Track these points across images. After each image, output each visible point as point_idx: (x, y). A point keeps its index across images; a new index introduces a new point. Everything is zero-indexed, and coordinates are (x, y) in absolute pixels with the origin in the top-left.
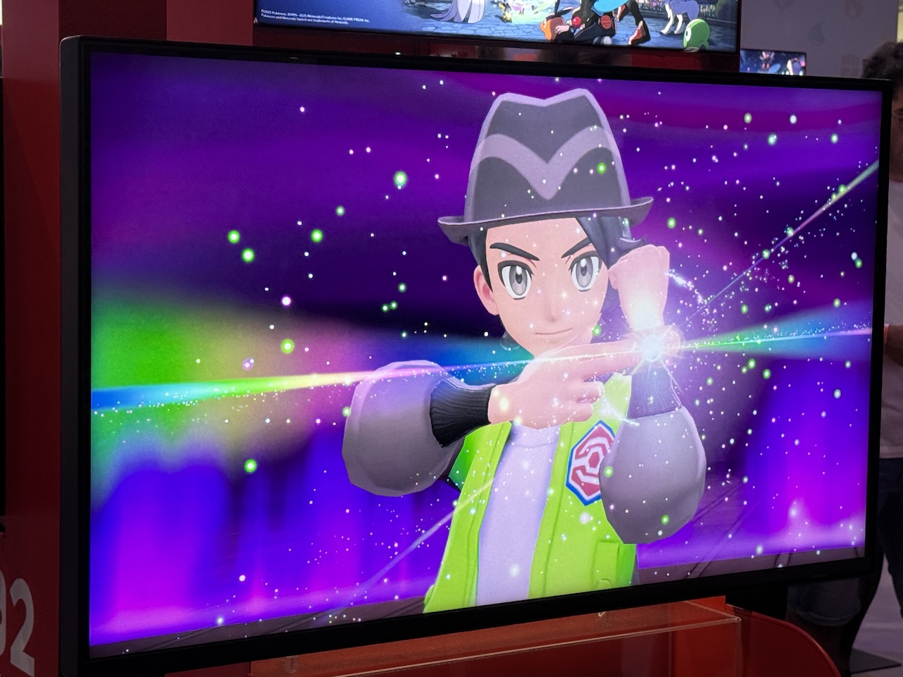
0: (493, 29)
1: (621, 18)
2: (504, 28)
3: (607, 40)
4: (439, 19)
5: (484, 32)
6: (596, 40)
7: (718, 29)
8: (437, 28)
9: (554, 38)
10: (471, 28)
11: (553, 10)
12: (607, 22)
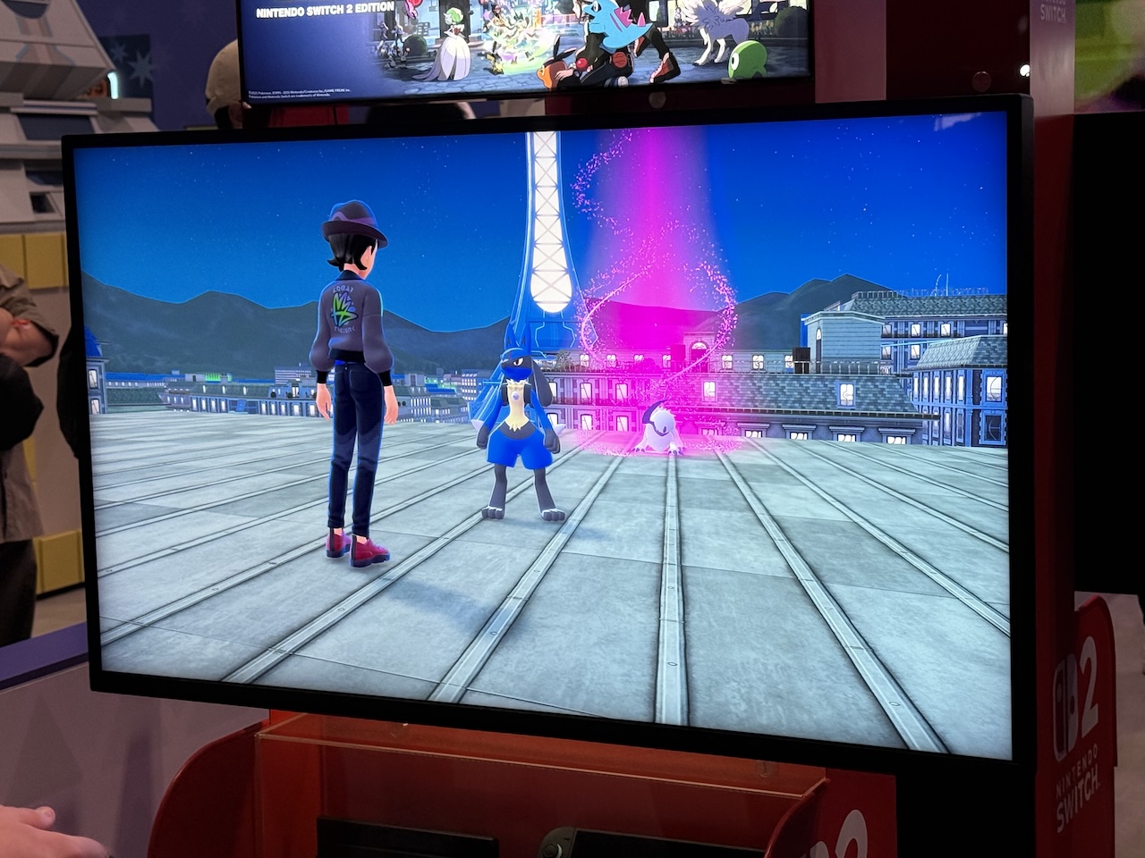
0: (483, 84)
1: (639, 53)
2: (494, 81)
3: (622, 81)
4: (422, 80)
5: (473, 88)
6: (608, 82)
7: (780, 49)
8: (420, 89)
9: (556, 86)
10: (458, 85)
11: (552, 54)
12: (622, 59)
